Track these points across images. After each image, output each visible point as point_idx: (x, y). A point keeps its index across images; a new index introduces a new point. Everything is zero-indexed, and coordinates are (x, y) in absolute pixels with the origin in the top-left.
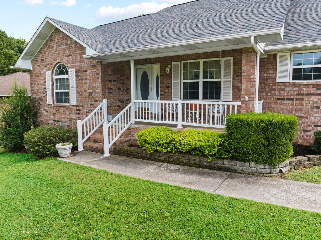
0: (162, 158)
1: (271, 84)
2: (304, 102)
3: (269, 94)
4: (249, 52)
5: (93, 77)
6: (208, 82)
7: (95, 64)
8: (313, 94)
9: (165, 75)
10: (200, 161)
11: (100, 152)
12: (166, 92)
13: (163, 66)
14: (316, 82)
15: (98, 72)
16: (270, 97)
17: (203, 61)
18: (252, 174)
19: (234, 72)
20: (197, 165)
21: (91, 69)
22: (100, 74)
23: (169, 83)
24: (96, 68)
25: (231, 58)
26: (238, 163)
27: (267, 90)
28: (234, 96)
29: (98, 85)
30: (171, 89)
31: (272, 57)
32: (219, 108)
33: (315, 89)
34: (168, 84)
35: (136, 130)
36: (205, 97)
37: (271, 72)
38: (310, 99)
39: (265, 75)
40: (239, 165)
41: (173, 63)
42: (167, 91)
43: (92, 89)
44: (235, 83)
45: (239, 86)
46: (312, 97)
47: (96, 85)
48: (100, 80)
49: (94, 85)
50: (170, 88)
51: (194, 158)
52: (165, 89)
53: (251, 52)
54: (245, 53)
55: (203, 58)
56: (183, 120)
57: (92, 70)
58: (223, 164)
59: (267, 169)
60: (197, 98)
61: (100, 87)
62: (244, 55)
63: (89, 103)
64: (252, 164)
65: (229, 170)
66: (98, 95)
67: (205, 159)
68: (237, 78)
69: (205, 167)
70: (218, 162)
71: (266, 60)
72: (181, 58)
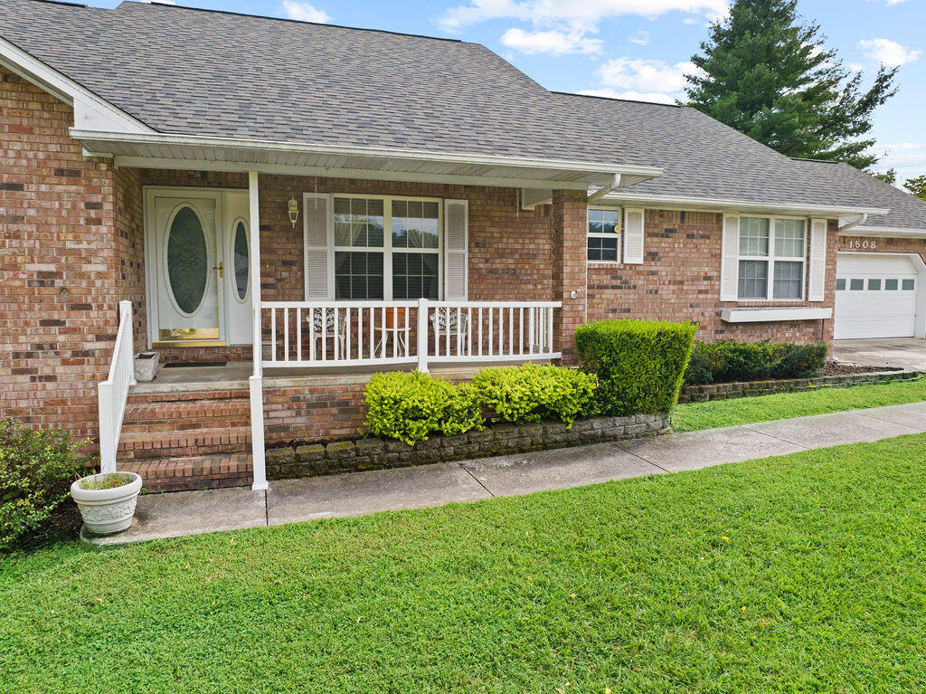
0: (450, 450)
1: (542, 266)
2: (595, 301)
3: (539, 287)
4: (575, 200)
5: (64, 213)
6: (404, 254)
7: (77, 166)
8: (606, 287)
9: (277, 229)
10: (545, 432)
11: (215, 486)
12: (281, 280)
13: (270, 199)
14: (611, 265)
15: (96, 199)
16: (542, 292)
17: (393, 201)
18: (643, 436)
19: (471, 235)
20: (539, 444)
21: (54, 180)
22: (108, 206)
23: (292, 251)
24: (83, 182)
25: (465, 203)
26: (619, 421)
27: (535, 277)
28: (472, 289)
29: (93, 246)
30: (302, 270)
31: (542, 210)
32: (444, 319)
33: (609, 276)
34: (290, 253)
35: (283, 394)
36: (398, 294)
37: (541, 241)
38: (604, 296)
39: (531, 246)
40: (619, 424)
41: (306, 196)
42: (285, 274)
43: (55, 261)
44: (474, 261)
45: (480, 268)
46: (606, 291)
47: (84, 245)
48: (105, 229)
49: (70, 245)
50: (294, 268)
51: (532, 430)
52: (280, 269)
53: (579, 200)
54: (568, 200)
55: (395, 192)
56: (431, 351)
57: (59, 188)
58: (593, 429)
59: (654, 421)
60: (379, 295)
61: (107, 253)
62: (567, 205)
63: (39, 313)
64: (642, 417)
65: (604, 438)
66: (92, 284)
67: (559, 427)
68: (476, 250)
69: (557, 445)
70: (583, 428)
71: (532, 215)
72: (330, 183)
